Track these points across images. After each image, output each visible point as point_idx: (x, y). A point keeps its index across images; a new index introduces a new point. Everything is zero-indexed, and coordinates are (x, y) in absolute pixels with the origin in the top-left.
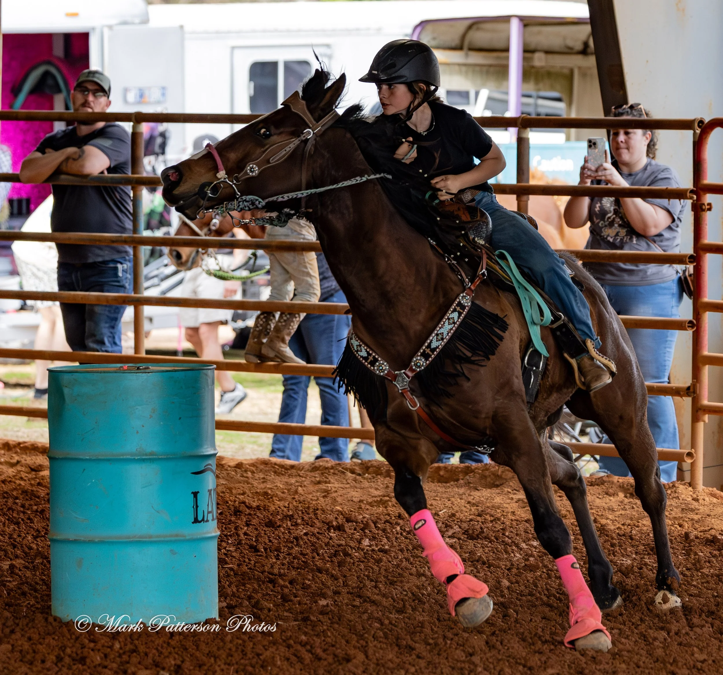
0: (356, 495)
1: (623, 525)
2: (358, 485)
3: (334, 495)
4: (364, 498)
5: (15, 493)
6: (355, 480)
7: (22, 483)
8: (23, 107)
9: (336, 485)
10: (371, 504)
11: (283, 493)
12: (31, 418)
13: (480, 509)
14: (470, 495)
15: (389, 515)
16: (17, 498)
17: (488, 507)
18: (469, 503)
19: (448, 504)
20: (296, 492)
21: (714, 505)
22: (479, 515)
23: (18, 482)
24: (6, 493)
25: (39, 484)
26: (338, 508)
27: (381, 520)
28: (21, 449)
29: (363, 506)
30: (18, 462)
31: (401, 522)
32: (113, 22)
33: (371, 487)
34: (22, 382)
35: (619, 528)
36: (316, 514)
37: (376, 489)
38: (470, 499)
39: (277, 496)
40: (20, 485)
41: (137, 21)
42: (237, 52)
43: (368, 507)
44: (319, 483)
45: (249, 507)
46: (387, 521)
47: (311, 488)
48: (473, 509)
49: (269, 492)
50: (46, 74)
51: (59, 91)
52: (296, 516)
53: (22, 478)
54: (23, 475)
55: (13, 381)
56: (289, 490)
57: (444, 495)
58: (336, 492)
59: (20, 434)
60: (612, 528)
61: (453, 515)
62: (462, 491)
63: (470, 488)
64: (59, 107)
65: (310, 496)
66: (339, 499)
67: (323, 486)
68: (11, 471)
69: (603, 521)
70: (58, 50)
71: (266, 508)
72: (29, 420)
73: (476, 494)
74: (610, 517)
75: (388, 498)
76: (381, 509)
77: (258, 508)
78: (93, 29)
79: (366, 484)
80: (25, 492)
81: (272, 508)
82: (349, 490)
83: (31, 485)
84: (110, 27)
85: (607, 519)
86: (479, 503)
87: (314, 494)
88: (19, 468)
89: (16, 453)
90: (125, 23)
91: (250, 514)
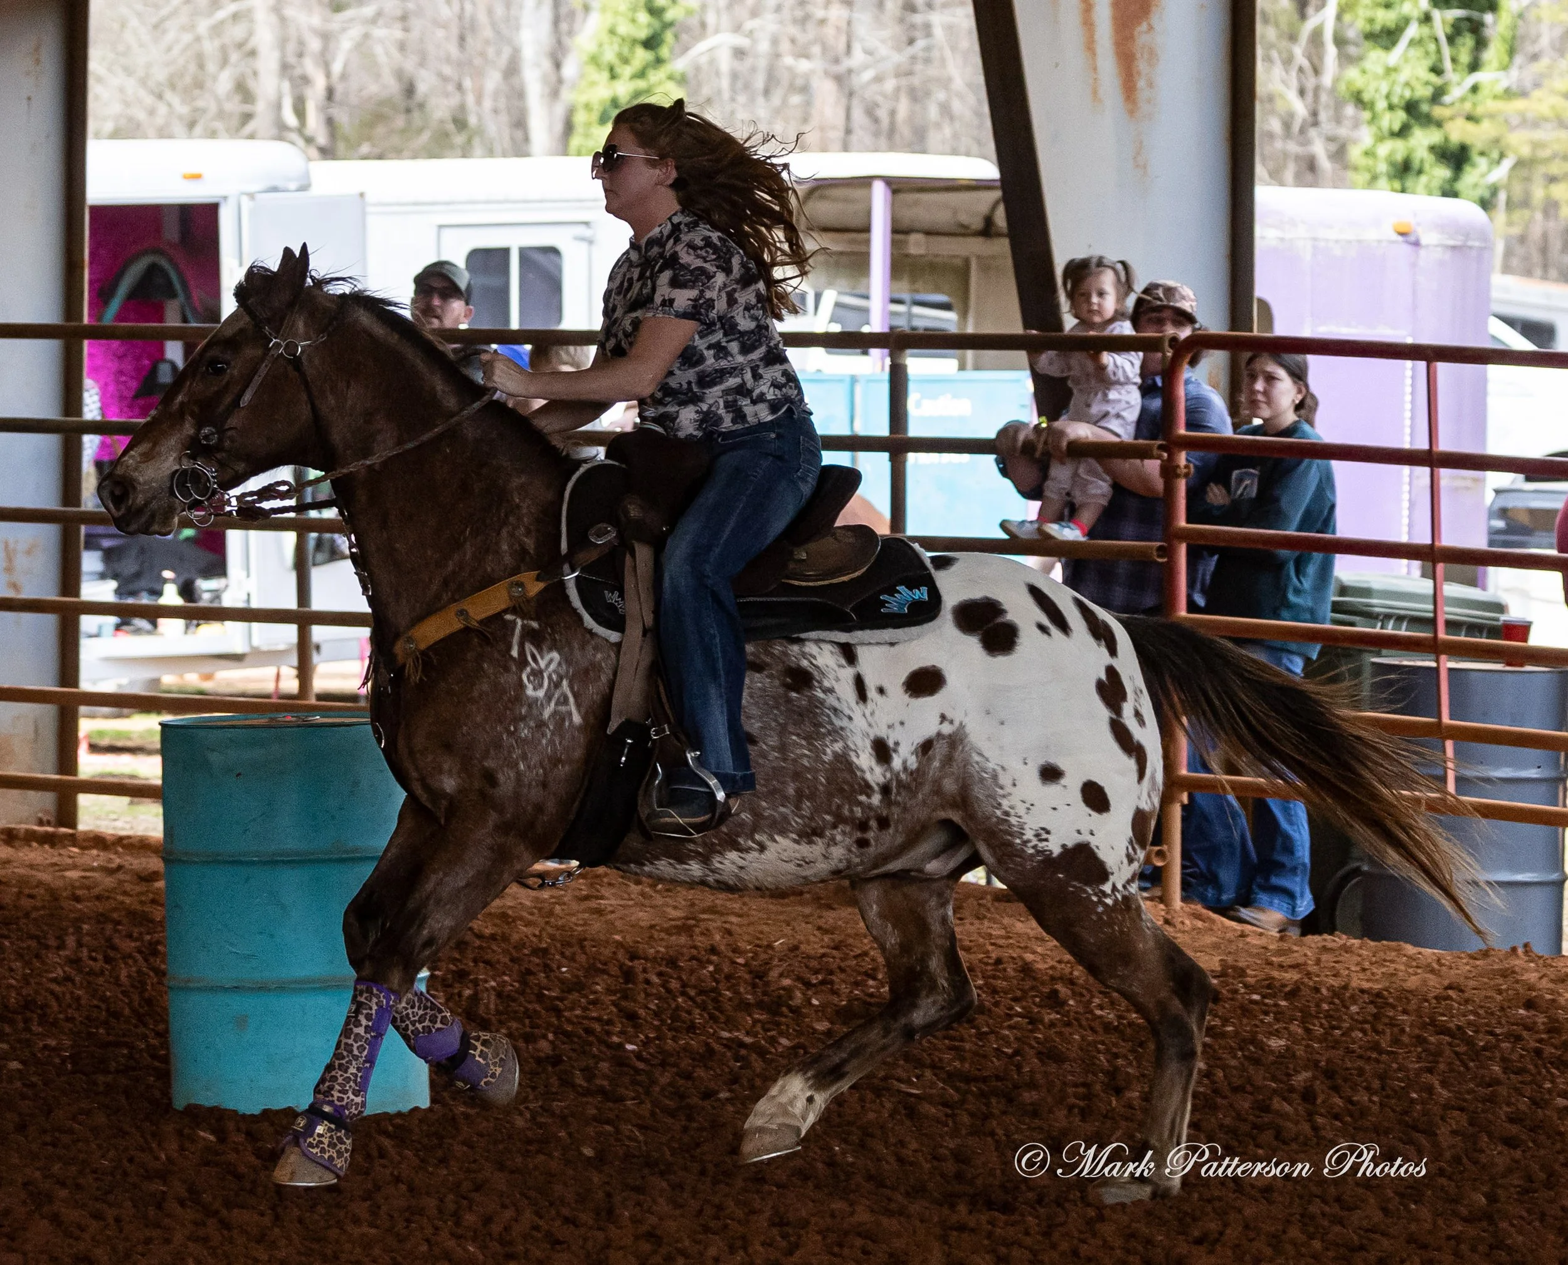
0: (644, 917)
1: (1060, 962)
2: (647, 902)
3: (609, 917)
4: (657, 921)
5: (115, 915)
6: (643, 894)
7: (128, 900)
8: (120, 317)
9: (613, 902)
10: (667, 931)
11: (532, 914)
12: (136, 800)
13: (837, 937)
14: (820, 917)
15: (695, 947)
16: (119, 923)
17: (849, 936)
18: (819, 928)
19: (788, 930)
20: (551, 913)
21: (1199, 931)
22: (836, 948)
23: (120, 898)
24: (102, 915)
25: (154, 901)
26: (618, 937)
27: (682, 954)
28: (123, 847)
29: (656, 935)
30: (120, 868)
31: (714, 958)
32: (252, 188)
33: (668, 905)
34: (120, 744)
35: (1052, 968)
36: (582, 947)
37: (675, 908)
38: (821, 922)
39: (521, 918)
40: (122, 903)
41: (293, 186)
42: (446, 233)
43: (663, 935)
44: (587, 898)
45: (480, 936)
46: (693, 958)
47: (575, 906)
48: (826, 938)
49: (510, 912)
50: (153, 269)
51: (173, 295)
52: (553, 951)
53: (125, 893)
54: (128, 887)
55: (105, 742)
56: (540, 909)
57: (781, 917)
58: (612, 912)
59: (119, 824)
60: (1041, 966)
61: (795, 948)
62: (807, 910)
63: (820, 907)
64: (172, 321)
65: (574, 919)
66: (618, 923)
67: (593, 904)
68: (109, 881)
69: (1029, 957)
70: (171, 232)
71: (505, 938)
72: (131, 803)
73: (830, 917)
74: (1039, 950)
75: (693, 922)
76: (683, 939)
77: (493, 937)
78: (225, 198)
79: (659, 900)
80: (132, 914)
81: (515, 937)
82: (633, 910)
83: (142, 903)
84: (251, 196)
85: (1034, 952)
86: (835, 928)
87: (580, 916)
88: (121, 876)
89: (116, 853)
90: (275, 189)
91: (480, 948)
